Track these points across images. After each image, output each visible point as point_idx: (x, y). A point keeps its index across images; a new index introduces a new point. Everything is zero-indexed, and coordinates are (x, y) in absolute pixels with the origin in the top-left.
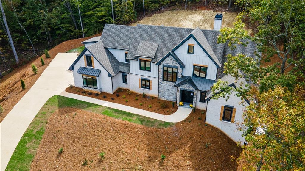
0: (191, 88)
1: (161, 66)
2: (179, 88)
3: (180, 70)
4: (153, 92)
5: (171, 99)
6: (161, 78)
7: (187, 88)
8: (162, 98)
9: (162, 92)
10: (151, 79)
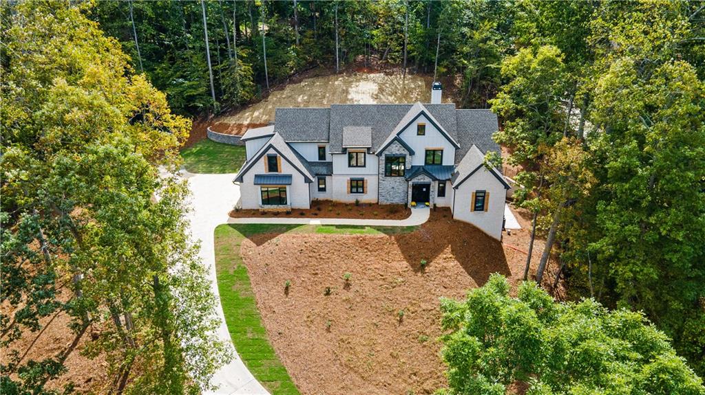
0: (427, 180)
1: (383, 157)
2: (410, 183)
3: (408, 157)
4: (369, 196)
5: (397, 200)
6: (382, 174)
7: (422, 181)
8: (383, 201)
9: (383, 194)
10: (366, 178)
